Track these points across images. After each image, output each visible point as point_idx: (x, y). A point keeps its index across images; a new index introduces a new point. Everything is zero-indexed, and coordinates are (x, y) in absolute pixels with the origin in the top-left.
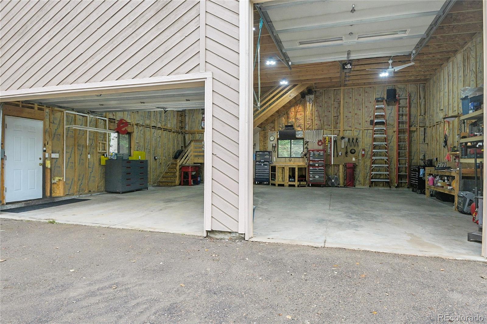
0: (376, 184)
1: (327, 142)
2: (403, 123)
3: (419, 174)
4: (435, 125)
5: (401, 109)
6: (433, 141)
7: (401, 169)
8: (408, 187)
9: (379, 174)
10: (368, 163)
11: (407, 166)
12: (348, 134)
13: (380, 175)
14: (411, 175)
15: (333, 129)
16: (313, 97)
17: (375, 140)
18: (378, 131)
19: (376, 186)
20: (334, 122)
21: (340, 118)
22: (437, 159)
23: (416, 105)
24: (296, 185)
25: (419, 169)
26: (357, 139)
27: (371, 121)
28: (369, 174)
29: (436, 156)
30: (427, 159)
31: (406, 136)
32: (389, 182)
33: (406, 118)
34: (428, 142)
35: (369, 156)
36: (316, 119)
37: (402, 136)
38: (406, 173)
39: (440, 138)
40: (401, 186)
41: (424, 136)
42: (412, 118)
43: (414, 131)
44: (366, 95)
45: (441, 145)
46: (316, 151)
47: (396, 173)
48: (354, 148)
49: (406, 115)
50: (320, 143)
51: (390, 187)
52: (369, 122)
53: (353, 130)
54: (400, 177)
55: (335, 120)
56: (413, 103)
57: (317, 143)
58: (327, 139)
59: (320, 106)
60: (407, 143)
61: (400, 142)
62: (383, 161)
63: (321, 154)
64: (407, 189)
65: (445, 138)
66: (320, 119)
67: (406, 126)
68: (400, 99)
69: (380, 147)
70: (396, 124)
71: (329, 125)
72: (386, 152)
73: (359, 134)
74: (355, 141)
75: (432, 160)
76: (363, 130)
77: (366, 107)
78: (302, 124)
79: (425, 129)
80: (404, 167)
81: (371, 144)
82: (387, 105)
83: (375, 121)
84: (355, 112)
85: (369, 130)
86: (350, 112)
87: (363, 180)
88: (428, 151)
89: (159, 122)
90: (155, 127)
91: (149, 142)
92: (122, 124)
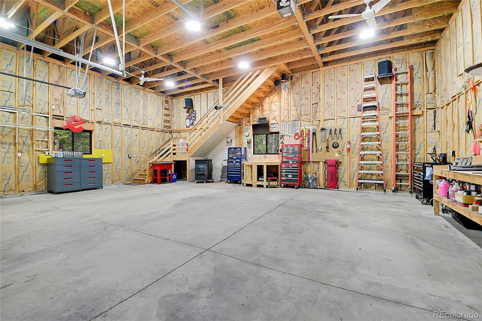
0: (367, 186)
1: (304, 135)
2: (402, 105)
3: (424, 176)
4: (450, 103)
5: (399, 87)
6: (447, 127)
7: (400, 167)
8: (411, 192)
9: (370, 174)
10: (356, 160)
11: (408, 163)
12: (329, 125)
13: (372, 174)
14: (414, 176)
15: (311, 119)
16: (289, 84)
17: (363, 129)
18: (368, 118)
19: (367, 188)
20: (312, 110)
21: (320, 106)
22: (454, 153)
23: (422, 80)
24: (265, 186)
25: (425, 168)
26: (340, 130)
27: (358, 106)
28: (356, 174)
29: (453, 148)
30: (438, 153)
31: (407, 122)
32: (383, 184)
33: (407, 99)
34: (440, 130)
35: (356, 151)
36: (292, 109)
37: (401, 122)
38: (407, 172)
39: (458, 120)
40: (401, 190)
41: (433, 121)
42: (415, 98)
43: (419, 116)
44: (352, 73)
45: (461, 131)
46: (290, 146)
47: (393, 173)
48: (337, 141)
49: (407, 95)
50: (297, 137)
51: (385, 191)
52: (357, 107)
53: (335, 119)
54: (398, 178)
55: (313, 108)
56: (416, 78)
57: (293, 137)
58: (304, 132)
59: (297, 94)
60: (409, 131)
61: (399, 130)
62: (375, 156)
63: (295, 149)
64: (409, 194)
65: (469, 117)
66: (296, 108)
67: (406, 110)
68: (398, 74)
69: (371, 139)
70: (393, 108)
71: (307, 115)
72: (379, 144)
73: (343, 124)
74: (338, 132)
75: (445, 154)
76: (349, 118)
77: (352, 89)
78: (278, 115)
79: (435, 112)
80: (404, 164)
81: (359, 135)
82: (379, 84)
83: (364, 105)
84: (339, 97)
85: (356, 118)
86: (332, 97)
87: (349, 180)
88: (440, 142)
89: (134, 121)
90: (129, 125)
91: (119, 141)
92: (74, 121)
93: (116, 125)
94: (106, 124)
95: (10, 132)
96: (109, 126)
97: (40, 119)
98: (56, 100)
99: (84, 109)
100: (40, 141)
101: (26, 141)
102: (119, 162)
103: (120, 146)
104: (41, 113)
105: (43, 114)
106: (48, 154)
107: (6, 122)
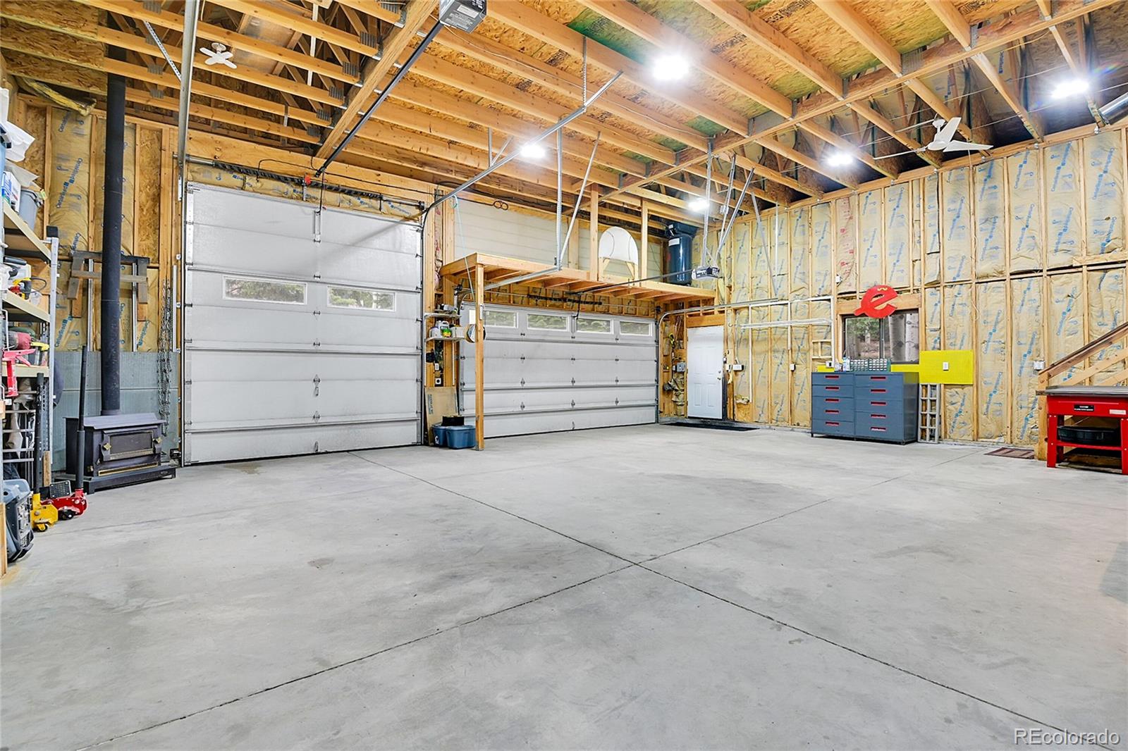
89: (1056, 251)
90: (1037, 271)
91: (997, 323)
92: (875, 297)
93: (982, 280)
94: (952, 285)
95: (783, 334)
96: (964, 288)
97: (819, 307)
98: (843, 264)
99: (895, 264)
100: (820, 344)
101: (801, 345)
102: (997, 383)
103: (1002, 337)
104: (819, 296)
105: (824, 295)
106: (830, 364)
107: (778, 320)
